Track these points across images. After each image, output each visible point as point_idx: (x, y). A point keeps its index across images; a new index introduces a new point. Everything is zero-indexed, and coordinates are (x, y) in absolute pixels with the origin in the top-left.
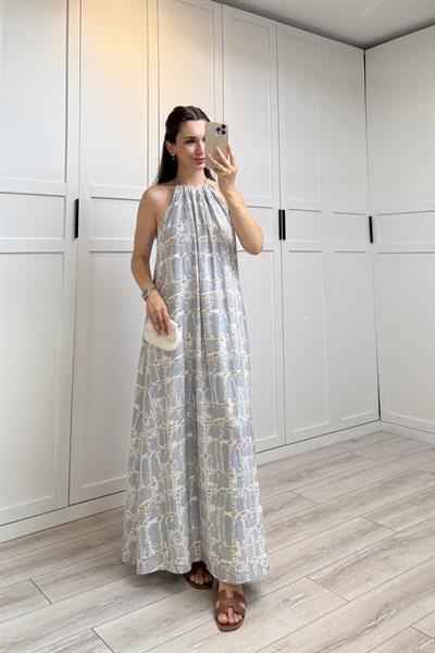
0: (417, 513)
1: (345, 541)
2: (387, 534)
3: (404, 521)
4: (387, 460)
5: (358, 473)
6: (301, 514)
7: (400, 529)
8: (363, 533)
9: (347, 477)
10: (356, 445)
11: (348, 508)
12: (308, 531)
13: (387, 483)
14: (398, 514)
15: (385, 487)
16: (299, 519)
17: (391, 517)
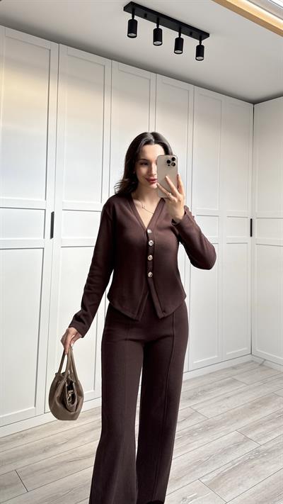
0: (275, 429)
1: (226, 451)
2: (253, 446)
3: (265, 436)
4: (256, 384)
5: (236, 395)
6: (197, 426)
7: (262, 442)
8: (238, 445)
9: (228, 398)
10: (235, 372)
11: (228, 423)
12: (201, 441)
13: (255, 404)
14: (262, 430)
15: (254, 406)
16: (195, 430)
17: (257, 432)
